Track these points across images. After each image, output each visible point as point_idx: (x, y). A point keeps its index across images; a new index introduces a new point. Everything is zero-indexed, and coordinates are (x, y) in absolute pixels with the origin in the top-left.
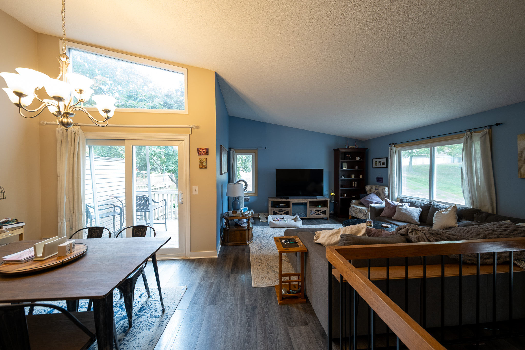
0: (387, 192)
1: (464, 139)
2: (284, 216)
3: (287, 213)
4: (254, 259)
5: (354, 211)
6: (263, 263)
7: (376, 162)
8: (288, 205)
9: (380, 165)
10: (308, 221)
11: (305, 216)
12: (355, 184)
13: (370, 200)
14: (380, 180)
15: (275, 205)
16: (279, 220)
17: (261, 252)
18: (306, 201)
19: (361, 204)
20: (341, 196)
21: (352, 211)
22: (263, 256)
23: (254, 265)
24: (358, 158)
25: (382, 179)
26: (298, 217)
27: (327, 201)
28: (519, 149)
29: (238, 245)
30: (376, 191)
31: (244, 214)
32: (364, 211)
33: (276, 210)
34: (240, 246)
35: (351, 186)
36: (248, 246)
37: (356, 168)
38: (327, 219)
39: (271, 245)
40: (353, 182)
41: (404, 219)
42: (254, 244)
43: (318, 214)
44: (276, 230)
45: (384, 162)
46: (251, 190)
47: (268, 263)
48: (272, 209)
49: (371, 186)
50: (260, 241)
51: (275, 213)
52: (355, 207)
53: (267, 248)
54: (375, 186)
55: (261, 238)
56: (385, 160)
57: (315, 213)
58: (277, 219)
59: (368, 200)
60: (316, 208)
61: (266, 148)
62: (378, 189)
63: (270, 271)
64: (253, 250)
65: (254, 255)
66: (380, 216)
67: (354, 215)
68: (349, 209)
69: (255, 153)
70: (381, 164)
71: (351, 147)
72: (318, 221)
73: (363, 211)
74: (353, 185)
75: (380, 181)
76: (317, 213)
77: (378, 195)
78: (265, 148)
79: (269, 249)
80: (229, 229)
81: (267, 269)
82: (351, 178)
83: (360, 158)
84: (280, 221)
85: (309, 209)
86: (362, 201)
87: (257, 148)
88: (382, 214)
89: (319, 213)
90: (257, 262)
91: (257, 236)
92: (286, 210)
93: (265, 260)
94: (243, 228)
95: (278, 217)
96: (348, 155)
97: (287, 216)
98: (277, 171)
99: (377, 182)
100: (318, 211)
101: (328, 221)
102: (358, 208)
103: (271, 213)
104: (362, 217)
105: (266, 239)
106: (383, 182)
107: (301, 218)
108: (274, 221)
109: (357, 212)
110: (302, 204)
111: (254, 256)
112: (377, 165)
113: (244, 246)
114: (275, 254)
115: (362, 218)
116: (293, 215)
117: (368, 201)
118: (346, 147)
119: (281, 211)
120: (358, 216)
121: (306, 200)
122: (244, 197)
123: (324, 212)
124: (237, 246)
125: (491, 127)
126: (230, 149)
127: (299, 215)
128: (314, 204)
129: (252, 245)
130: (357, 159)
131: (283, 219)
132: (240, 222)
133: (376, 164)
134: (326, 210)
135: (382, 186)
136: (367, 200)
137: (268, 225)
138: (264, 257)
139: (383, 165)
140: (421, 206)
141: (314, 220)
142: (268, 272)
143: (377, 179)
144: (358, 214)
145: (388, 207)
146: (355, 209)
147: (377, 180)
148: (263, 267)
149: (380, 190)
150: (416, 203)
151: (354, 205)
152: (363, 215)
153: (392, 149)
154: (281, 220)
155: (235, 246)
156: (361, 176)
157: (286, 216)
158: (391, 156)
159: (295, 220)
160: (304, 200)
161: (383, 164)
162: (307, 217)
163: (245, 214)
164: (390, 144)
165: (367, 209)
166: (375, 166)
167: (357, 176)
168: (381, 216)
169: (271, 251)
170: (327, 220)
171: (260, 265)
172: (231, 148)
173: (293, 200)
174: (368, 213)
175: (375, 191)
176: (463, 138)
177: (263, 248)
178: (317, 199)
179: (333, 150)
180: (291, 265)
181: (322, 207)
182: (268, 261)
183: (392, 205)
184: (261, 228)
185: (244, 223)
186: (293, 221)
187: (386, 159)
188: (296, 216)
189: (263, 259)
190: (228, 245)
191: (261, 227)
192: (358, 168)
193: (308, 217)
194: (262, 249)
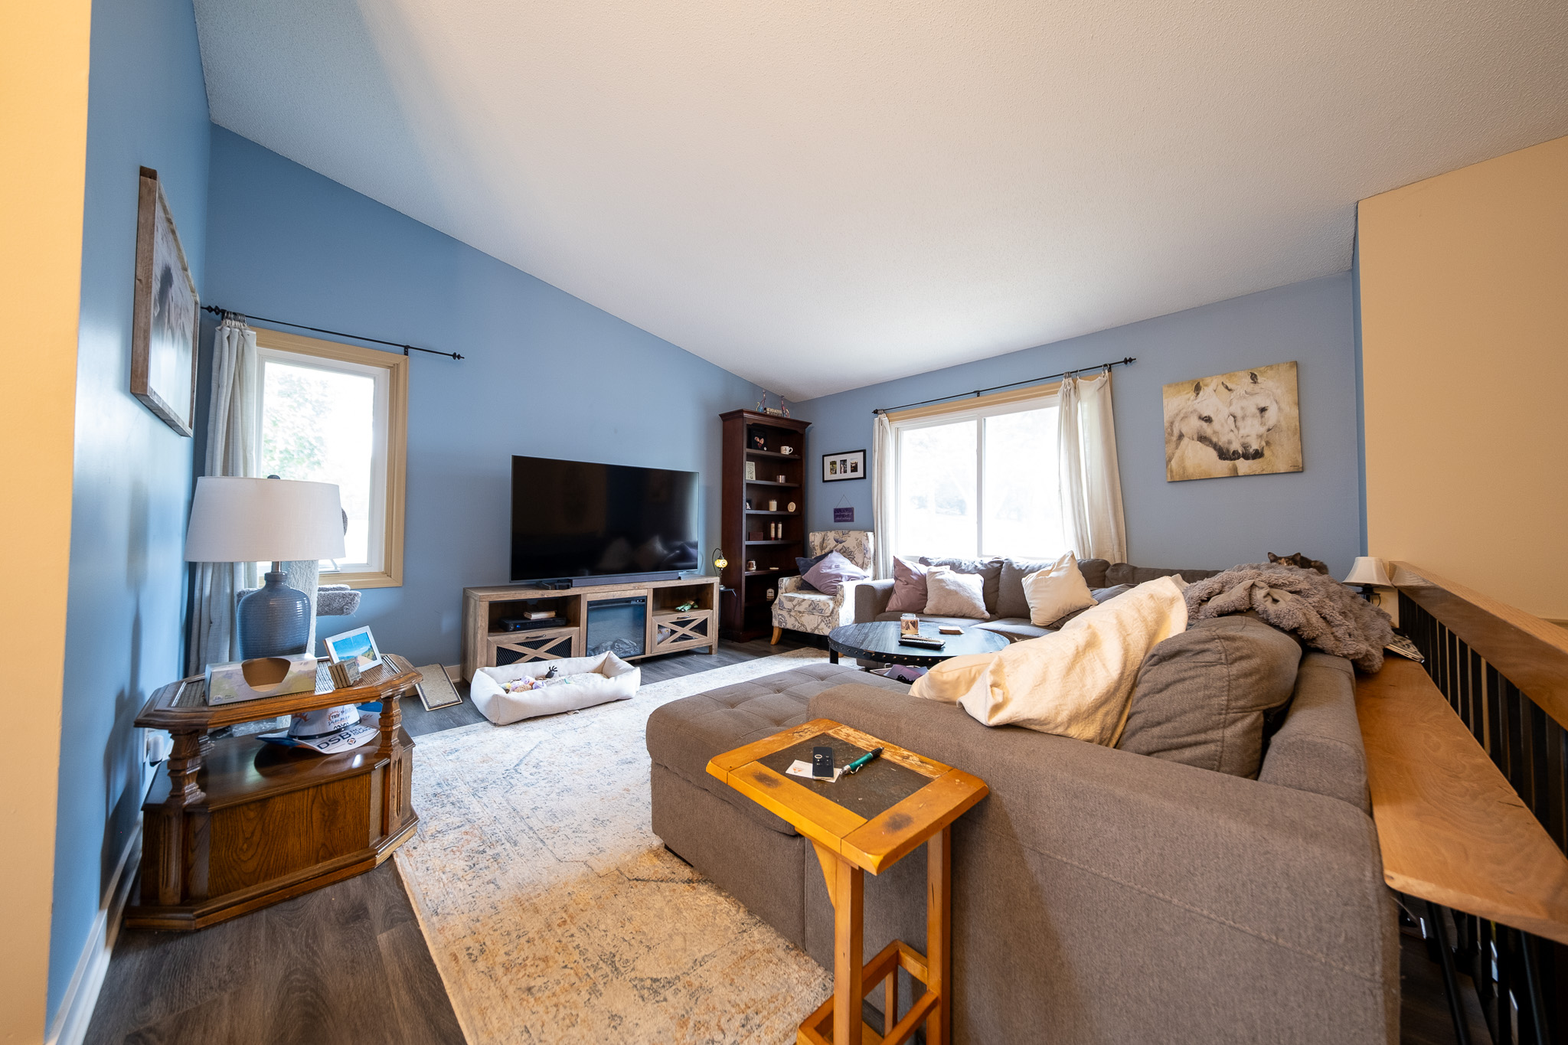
0: (871, 546)
1: (1060, 395)
2: (553, 661)
3: (564, 650)
4: (463, 957)
5: (789, 611)
6: (545, 960)
7: (833, 463)
8: (565, 612)
9: (845, 472)
10: (649, 669)
11: (639, 651)
12: (777, 531)
13: (833, 573)
14: (843, 515)
15: (504, 617)
16: (532, 685)
17: (500, 883)
18: (642, 593)
19: (806, 587)
20: (747, 570)
21: (784, 613)
22: (526, 904)
23: (483, 1012)
24: (786, 450)
25: (851, 510)
26: (616, 658)
27: (711, 585)
28: (1167, 418)
29: (293, 893)
30: (840, 546)
31: (351, 674)
32: (824, 605)
33: (510, 640)
34: (321, 893)
35: (767, 537)
36: (388, 875)
37: (781, 479)
38: (708, 651)
39: (540, 814)
40: (773, 525)
41: (954, 609)
42: (429, 846)
43: (684, 637)
44: (531, 734)
45: (856, 464)
46: (363, 558)
47: (580, 939)
48: (489, 638)
49: (823, 533)
50: (463, 811)
51: (506, 657)
52: (794, 598)
53: (524, 840)
54: (833, 532)
55: (461, 791)
56: (858, 458)
57: (673, 632)
58: (521, 683)
59: (828, 571)
60: (674, 617)
61: (459, 357)
62: (843, 539)
63: (621, 999)
64: (435, 891)
65: (458, 924)
66: (885, 612)
67: (791, 624)
68: (772, 608)
69: (392, 376)
70: (849, 469)
71: (772, 410)
72: (683, 663)
73: (823, 607)
74: (773, 534)
75: (845, 518)
76: (681, 631)
77: (848, 554)
78: (454, 356)
79: (540, 845)
80: (204, 803)
81: (594, 991)
82: (768, 509)
83: (790, 450)
84: (537, 687)
85: (653, 620)
86: (809, 576)
87: (406, 348)
88: (890, 605)
89: (686, 630)
90: (500, 971)
91: (430, 791)
92: (560, 634)
93: (549, 927)
94: (338, 762)
95: (523, 671)
96: (758, 440)
97: (566, 660)
98: (520, 463)
99: (835, 521)
100: (683, 623)
101: (713, 655)
102: (804, 600)
103: (484, 660)
104: (818, 625)
105: (495, 795)
106: (852, 520)
107: (629, 662)
108: (507, 691)
109: (800, 612)
110: (625, 602)
111: (460, 930)
112: (836, 473)
113: (350, 882)
114: (592, 862)
115: (817, 628)
116: (590, 655)
117: (829, 575)
118: (759, 408)
119: (536, 644)
120: (804, 625)
121: (642, 587)
122: (320, 590)
123: (702, 628)
124: (293, 898)
125: (1109, 367)
126: (213, 316)
127: (612, 648)
128: (668, 599)
129: (414, 853)
130: (783, 452)
131: (549, 675)
132: (306, 731)
133: (833, 471)
134: (706, 619)
135: (854, 530)
136: (824, 571)
137: (481, 717)
138: (537, 911)
139: (852, 471)
140: (977, 570)
141: (667, 662)
142: (613, 1017)
143: (835, 512)
144: (803, 618)
145: (903, 579)
146: (795, 602)
147: (835, 516)
148: (557, 988)
149: (850, 542)
150: (963, 564)
151: (786, 592)
152: (820, 620)
153: (881, 422)
154: (539, 682)
155: (270, 905)
156: (792, 507)
157: (561, 664)
158: (881, 443)
159: (602, 670)
160: (634, 588)
161: (854, 469)
162: (644, 653)
163: (362, 669)
164: (876, 412)
165: (831, 599)
166: (828, 476)
167: (782, 506)
168: (887, 609)
169: (560, 855)
170: (710, 653)
171: (529, 989)
172: (223, 312)
173: (591, 591)
174: (836, 609)
175: (836, 546)
176: (1056, 392)
177: (499, 849)
178: (680, 581)
179: (721, 415)
180: (712, 894)
181: (692, 608)
182: (574, 930)
183: (916, 574)
184: (438, 743)
185: (346, 728)
186: (598, 677)
187: (862, 453)
188: (603, 657)
189: (534, 925)
190: (199, 924)
191: (440, 733)
192: (787, 480)
193: (648, 654)
194: (495, 858)
